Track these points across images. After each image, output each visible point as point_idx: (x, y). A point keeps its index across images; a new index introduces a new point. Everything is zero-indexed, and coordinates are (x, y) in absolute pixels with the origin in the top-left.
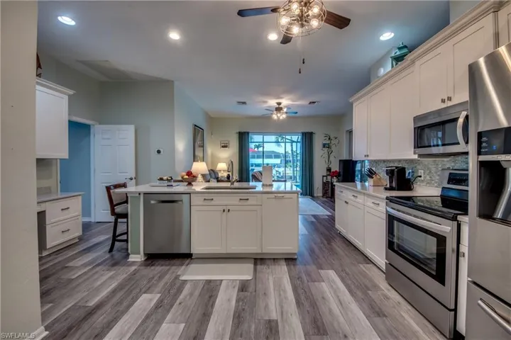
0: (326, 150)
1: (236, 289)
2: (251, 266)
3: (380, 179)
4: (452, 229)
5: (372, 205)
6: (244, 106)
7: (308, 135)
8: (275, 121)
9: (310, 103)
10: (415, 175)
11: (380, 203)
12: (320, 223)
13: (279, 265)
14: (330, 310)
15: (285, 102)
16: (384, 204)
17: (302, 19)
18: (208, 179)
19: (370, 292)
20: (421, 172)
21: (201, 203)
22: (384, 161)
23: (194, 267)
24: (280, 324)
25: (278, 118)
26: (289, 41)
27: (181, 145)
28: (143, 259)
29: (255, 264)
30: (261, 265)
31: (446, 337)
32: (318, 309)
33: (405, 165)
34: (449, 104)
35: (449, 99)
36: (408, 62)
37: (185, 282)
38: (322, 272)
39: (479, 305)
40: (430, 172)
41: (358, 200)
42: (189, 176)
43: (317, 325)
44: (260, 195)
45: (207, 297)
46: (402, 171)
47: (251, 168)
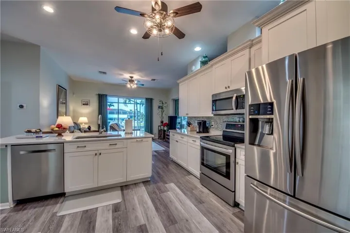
0: (160, 110)
1: (111, 211)
2: (120, 192)
3: (193, 127)
4: (233, 152)
5: (192, 142)
6: (104, 75)
7: (149, 100)
8: (128, 88)
9: (152, 80)
10: (210, 125)
11: (197, 140)
12: (160, 155)
13: (139, 187)
14: (176, 208)
15: (136, 77)
16: (199, 141)
17: (160, 27)
18: (72, 130)
19: (194, 191)
20: (213, 123)
21: (75, 150)
22: (195, 117)
23: (69, 203)
24: (148, 227)
25: (131, 87)
26: (148, 38)
27: (46, 101)
28: (12, 206)
29: (122, 190)
30: (126, 189)
31: (231, 206)
32: (169, 209)
33: (206, 120)
34: (229, 90)
35: (229, 87)
36: (209, 66)
37: (63, 217)
38: (167, 185)
39: (251, 186)
40: (217, 123)
41: (184, 139)
42: (59, 128)
43: (170, 219)
44: (126, 140)
45: (87, 223)
46: (205, 122)
47: (108, 121)
